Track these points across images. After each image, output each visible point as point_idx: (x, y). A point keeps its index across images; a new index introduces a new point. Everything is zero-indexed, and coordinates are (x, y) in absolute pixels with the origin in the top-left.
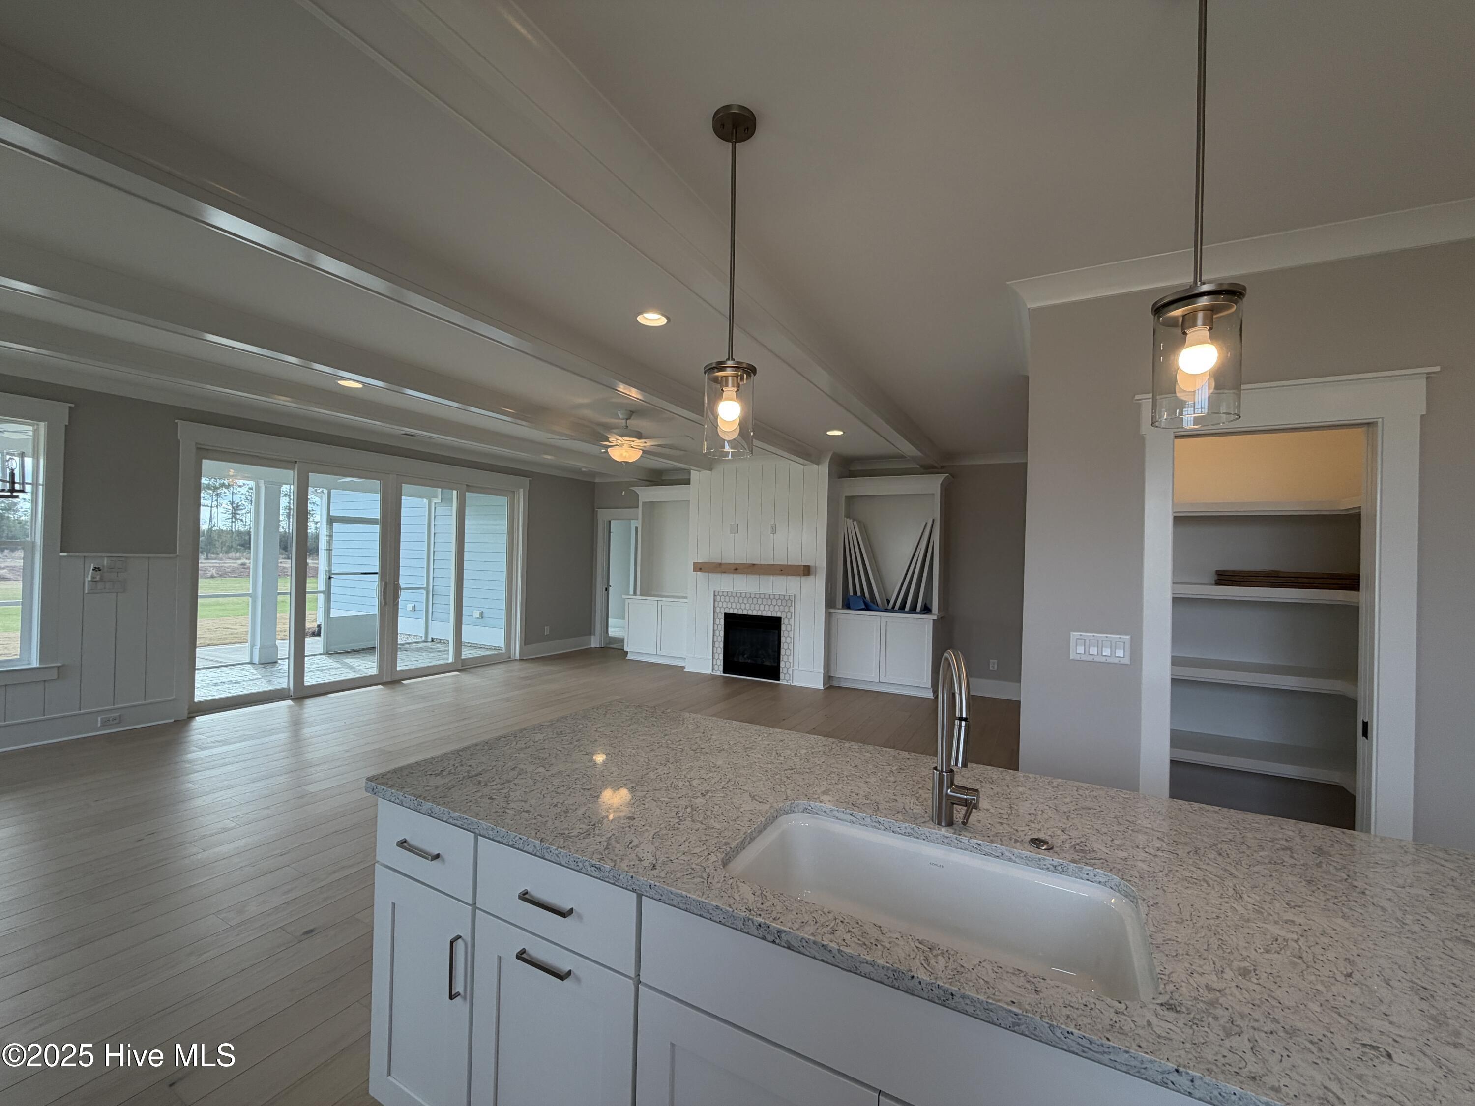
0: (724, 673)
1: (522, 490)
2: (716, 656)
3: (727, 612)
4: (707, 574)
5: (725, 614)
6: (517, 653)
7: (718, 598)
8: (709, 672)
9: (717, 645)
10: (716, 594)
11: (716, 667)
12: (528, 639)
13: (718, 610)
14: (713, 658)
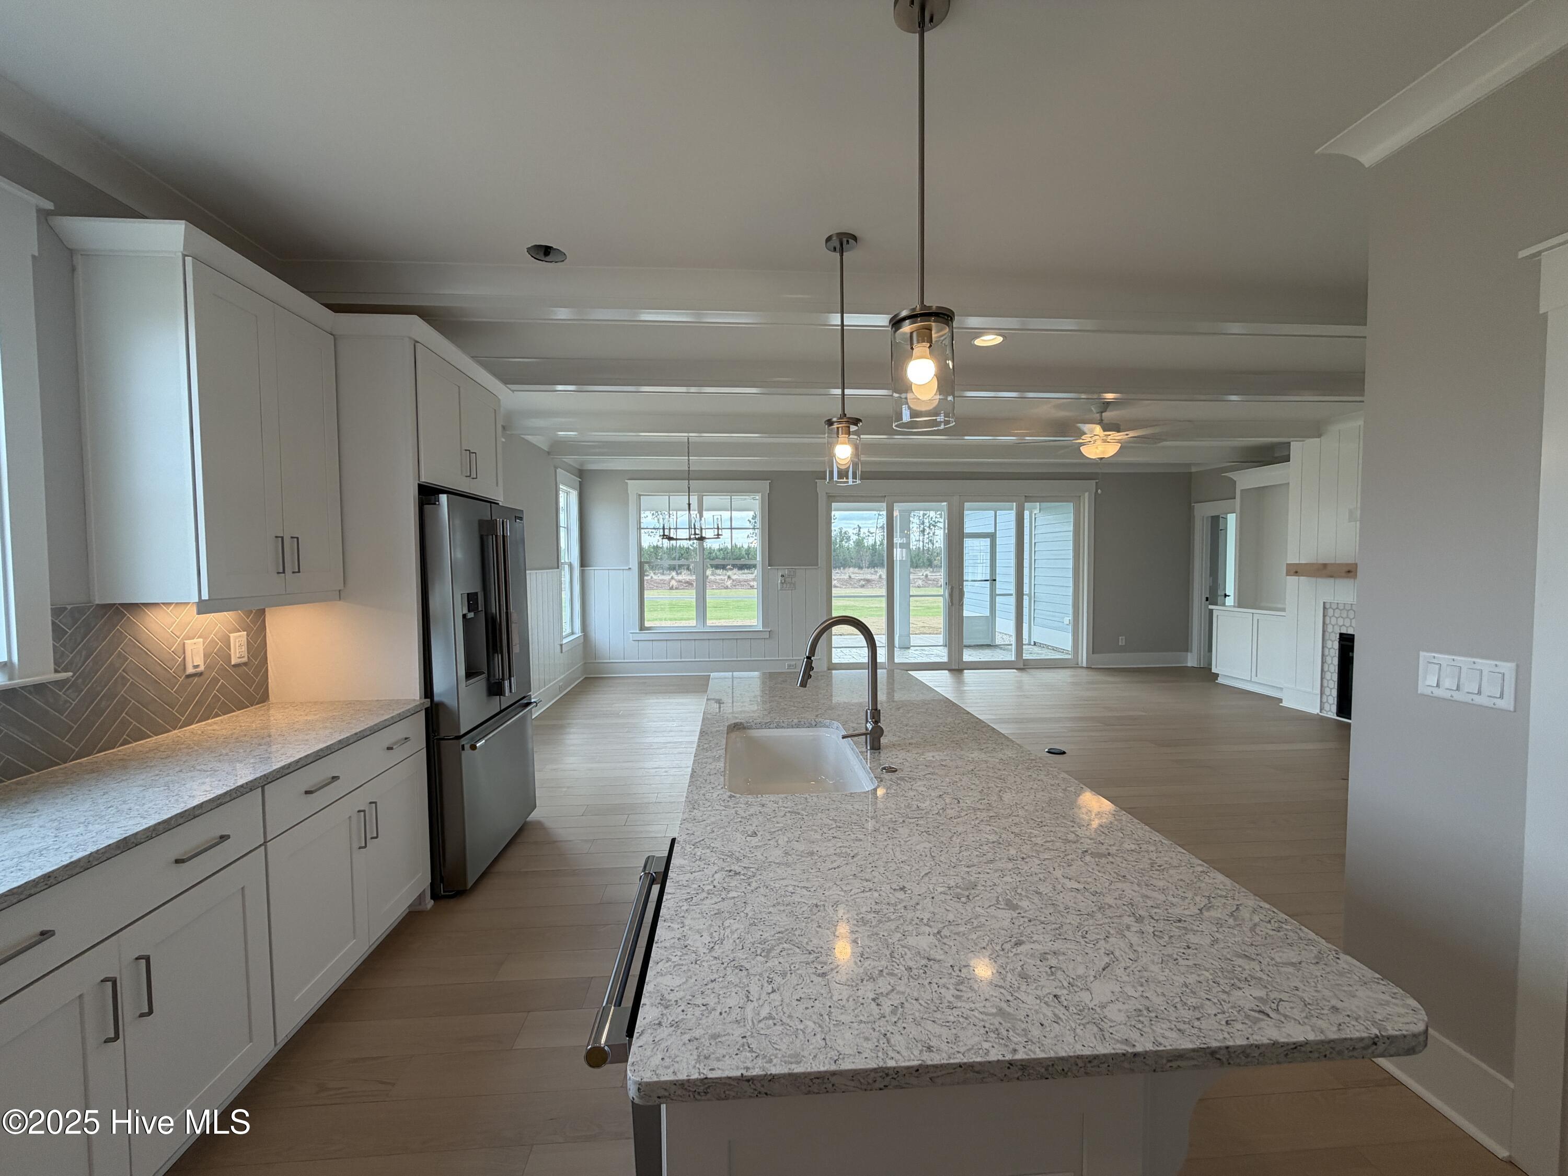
0: (1338, 716)
1: (1087, 494)
2: (1327, 691)
3: (1344, 631)
4: (1313, 579)
5: (1341, 634)
6: (1083, 660)
7: (1330, 612)
8: (1316, 711)
9: (1328, 676)
10: (1328, 606)
11: (1327, 707)
12: (1096, 647)
13: (1330, 629)
14: (1322, 693)
